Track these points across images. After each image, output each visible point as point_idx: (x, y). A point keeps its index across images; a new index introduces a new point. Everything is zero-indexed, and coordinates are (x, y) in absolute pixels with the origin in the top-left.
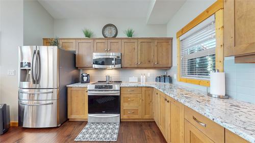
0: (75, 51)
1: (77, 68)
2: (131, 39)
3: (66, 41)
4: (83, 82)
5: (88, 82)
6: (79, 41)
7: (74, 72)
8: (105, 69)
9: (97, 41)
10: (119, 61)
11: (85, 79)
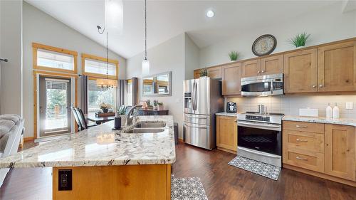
0: (221, 79)
1: (222, 96)
2: (303, 49)
3: (212, 69)
4: (229, 111)
5: (234, 112)
6: (225, 67)
7: (220, 100)
8: (256, 96)
9: (247, 63)
10: (279, 84)
11: (232, 108)
